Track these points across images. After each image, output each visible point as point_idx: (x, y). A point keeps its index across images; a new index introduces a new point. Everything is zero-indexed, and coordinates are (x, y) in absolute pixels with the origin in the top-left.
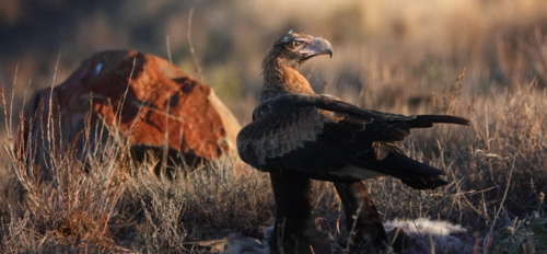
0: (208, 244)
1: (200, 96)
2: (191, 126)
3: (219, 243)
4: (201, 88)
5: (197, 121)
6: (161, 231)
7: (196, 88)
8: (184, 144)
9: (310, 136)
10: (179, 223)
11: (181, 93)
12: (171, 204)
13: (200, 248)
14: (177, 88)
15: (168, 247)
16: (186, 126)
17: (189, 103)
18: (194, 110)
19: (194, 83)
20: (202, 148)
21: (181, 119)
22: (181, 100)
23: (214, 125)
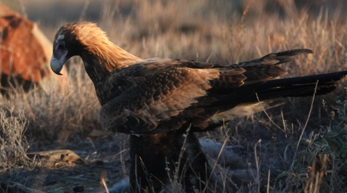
0: (47, 154)
1: (25, 30)
2: (18, 55)
3: (56, 153)
4: (26, 24)
5: (23, 50)
6: (9, 143)
7: (22, 25)
8: (13, 69)
9: (199, 93)
10: (23, 138)
11: (10, 28)
12: (16, 122)
13: (41, 157)
14: (6, 24)
15: (14, 156)
16: (15, 55)
17: (16, 36)
18: (20, 42)
19: (20, 20)
20: (29, 72)
21: (10, 49)
22: (10, 34)
23: (38, 53)
